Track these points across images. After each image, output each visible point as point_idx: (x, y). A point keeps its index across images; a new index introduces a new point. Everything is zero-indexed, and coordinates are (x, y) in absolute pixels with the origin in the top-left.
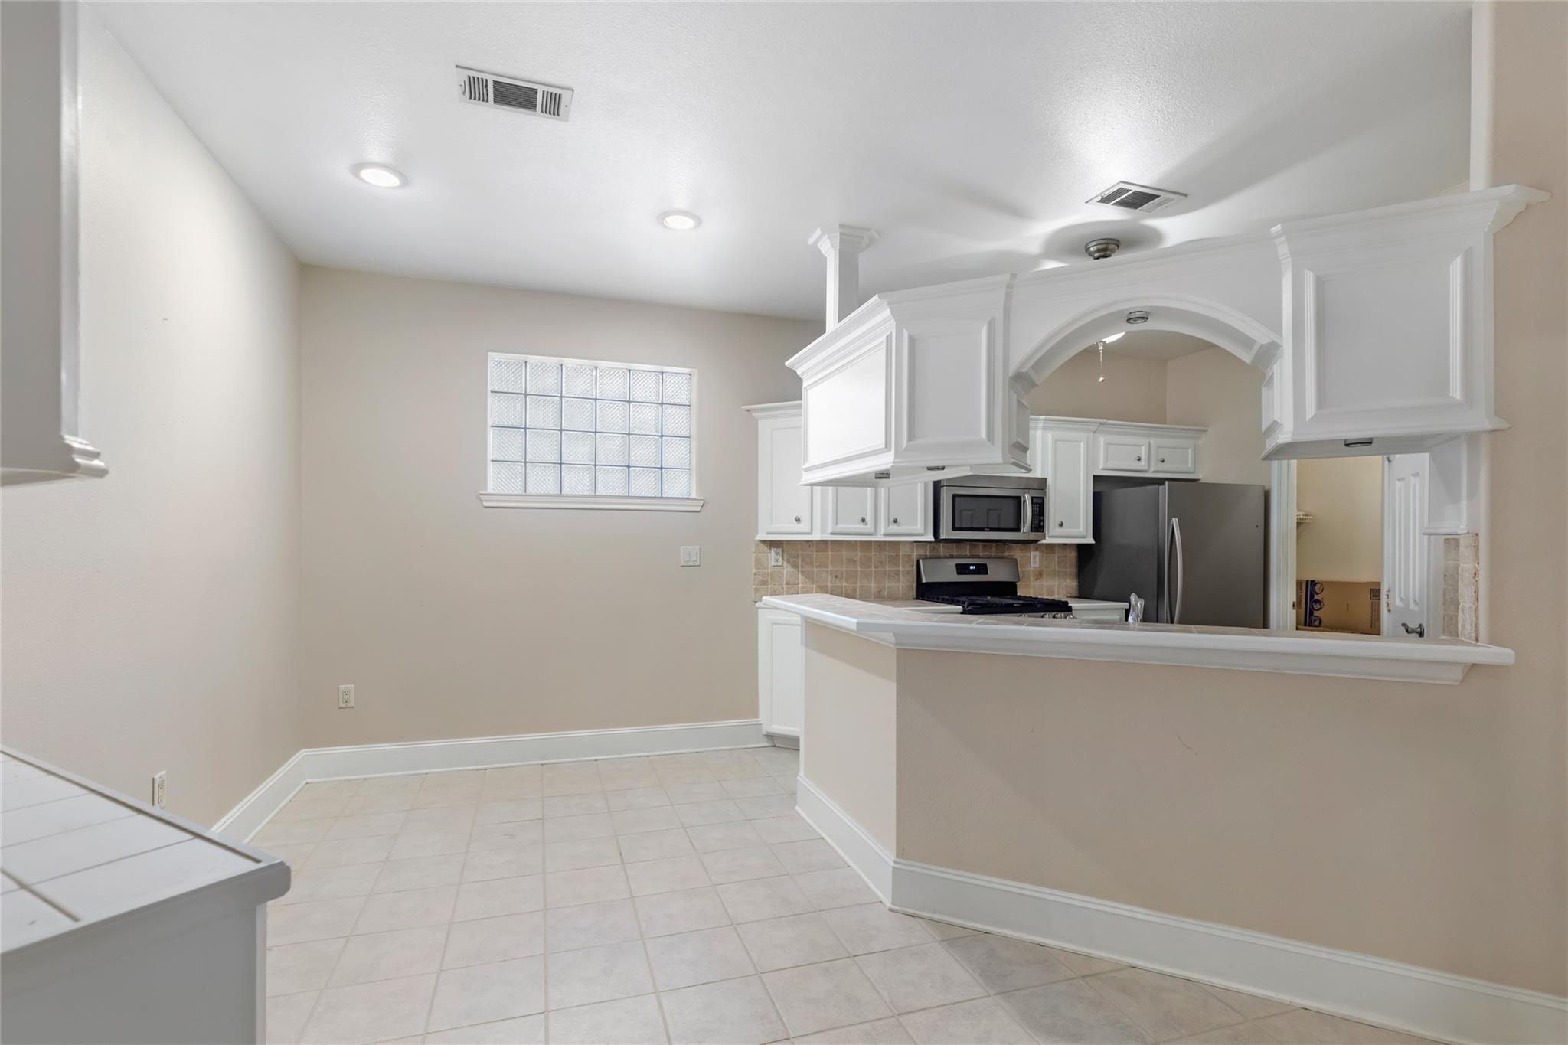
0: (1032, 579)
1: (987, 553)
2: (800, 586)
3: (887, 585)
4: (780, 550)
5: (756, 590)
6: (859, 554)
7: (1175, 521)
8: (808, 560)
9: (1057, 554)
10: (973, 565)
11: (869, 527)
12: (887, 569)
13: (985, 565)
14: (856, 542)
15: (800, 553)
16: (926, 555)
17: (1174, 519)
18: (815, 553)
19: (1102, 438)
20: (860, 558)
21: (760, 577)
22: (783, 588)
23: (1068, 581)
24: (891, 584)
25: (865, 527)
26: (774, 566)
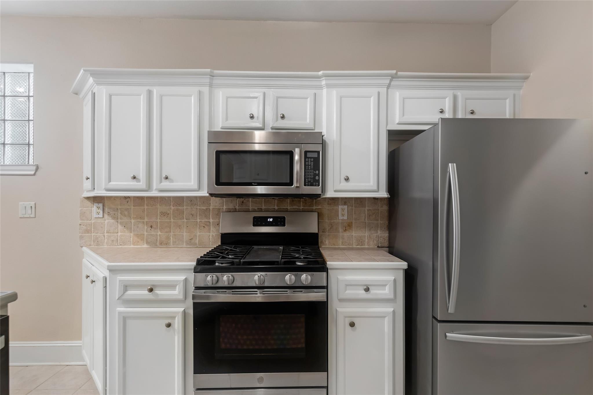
0: (341, 230)
1: (294, 207)
2: (119, 234)
3: (198, 234)
4: (101, 205)
5: (81, 237)
6: (173, 208)
7: (452, 168)
8: (126, 213)
9: (367, 208)
10: (270, 217)
11: (142, 184)
12: (198, 220)
13: (284, 218)
14: (169, 197)
15: (119, 207)
16: (236, 209)
17: (450, 164)
18: (132, 207)
19: (397, 93)
20: (173, 211)
21: (85, 227)
22: (104, 236)
23: (379, 232)
24: (201, 233)
25: (139, 183)
26: (95, 218)
